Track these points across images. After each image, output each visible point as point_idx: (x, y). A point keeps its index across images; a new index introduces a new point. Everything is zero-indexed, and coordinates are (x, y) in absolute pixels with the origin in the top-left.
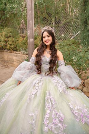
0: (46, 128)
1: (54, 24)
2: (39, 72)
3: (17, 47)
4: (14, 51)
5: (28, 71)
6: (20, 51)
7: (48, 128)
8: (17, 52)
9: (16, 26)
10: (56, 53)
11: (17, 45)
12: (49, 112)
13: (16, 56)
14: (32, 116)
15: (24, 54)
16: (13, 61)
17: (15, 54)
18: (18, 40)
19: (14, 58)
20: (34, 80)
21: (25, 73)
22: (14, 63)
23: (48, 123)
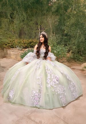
0: (49, 85)
1: (39, 30)
2: (38, 57)
3: (14, 45)
4: (11, 48)
5: (32, 57)
6: (15, 48)
7: (51, 85)
8: (13, 49)
9: (11, 30)
10: (48, 48)
11: (13, 44)
12: (50, 75)
13: (13, 51)
14: (39, 79)
15: (19, 50)
16: (11, 55)
17: (13, 50)
18: (14, 41)
19: (12, 53)
20: (37, 61)
21: (31, 59)
22: (12, 56)
23: (50, 82)
